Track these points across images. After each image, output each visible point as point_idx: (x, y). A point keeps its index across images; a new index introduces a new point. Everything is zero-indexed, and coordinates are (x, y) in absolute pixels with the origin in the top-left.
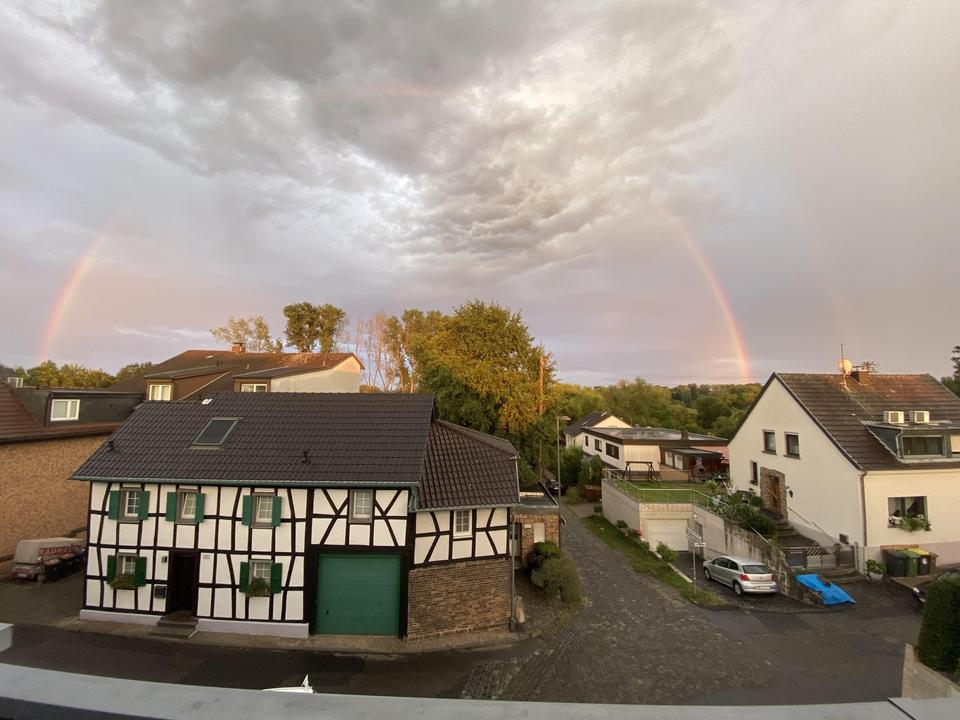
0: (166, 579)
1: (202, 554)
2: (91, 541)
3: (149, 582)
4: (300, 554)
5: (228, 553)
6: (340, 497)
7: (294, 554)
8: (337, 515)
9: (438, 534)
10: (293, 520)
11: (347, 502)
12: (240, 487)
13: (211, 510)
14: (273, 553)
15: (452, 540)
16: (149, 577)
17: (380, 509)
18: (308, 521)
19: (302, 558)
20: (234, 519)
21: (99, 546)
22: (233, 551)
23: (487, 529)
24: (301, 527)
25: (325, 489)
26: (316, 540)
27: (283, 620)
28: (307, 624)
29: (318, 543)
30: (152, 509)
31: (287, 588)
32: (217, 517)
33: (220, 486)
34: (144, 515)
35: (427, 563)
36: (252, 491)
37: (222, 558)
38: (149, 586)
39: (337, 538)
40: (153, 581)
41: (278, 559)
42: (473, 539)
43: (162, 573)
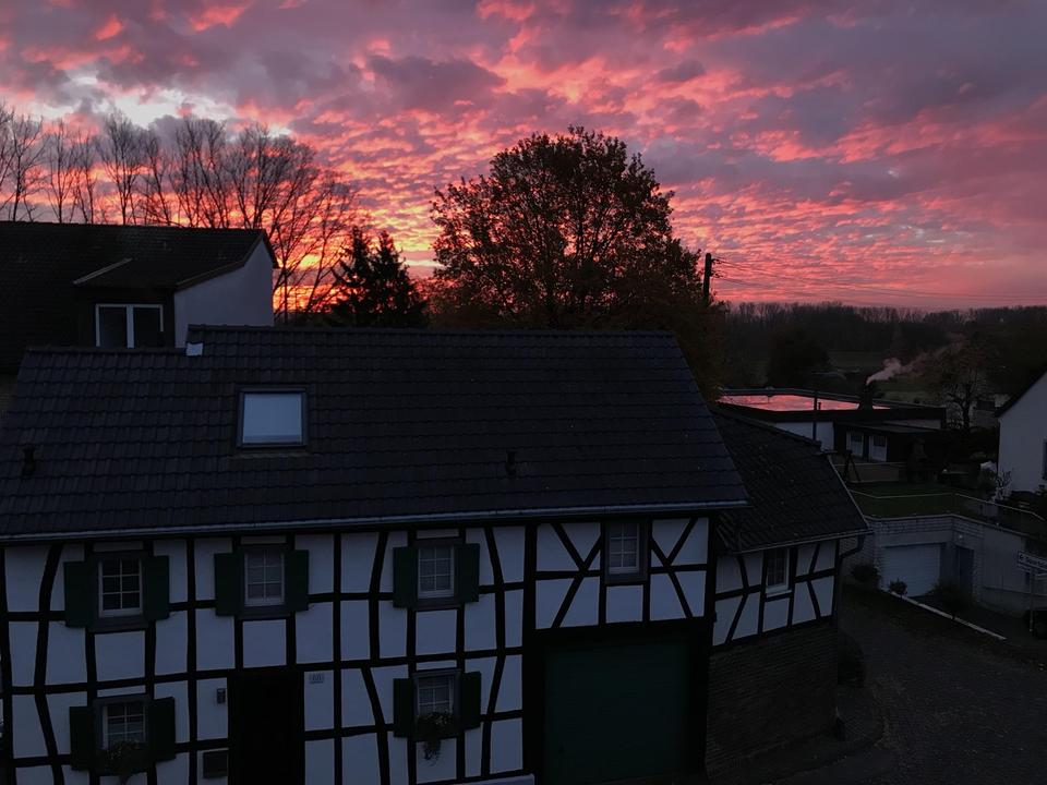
0: (225, 735)
1: (307, 675)
2: (16, 683)
3: (183, 748)
4: (514, 651)
5: (365, 666)
6: (585, 540)
7: (501, 652)
8: (583, 571)
9: (746, 591)
10: (500, 588)
11: (601, 546)
12: (384, 532)
13: (320, 581)
14: (461, 655)
15: (764, 599)
16: (183, 736)
17: (660, 555)
18: (528, 587)
19: (519, 658)
20: (374, 596)
21: (40, 690)
22: (376, 660)
23: (809, 578)
24: (514, 600)
25: (557, 523)
26: (544, 621)
27: (486, 774)
28: (532, 776)
29: (549, 625)
30: (178, 593)
31: (493, 716)
32: (337, 597)
33: (337, 534)
34: (160, 607)
35: (730, 643)
36: (412, 539)
37: (353, 678)
38: (184, 758)
39: (583, 614)
40: (193, 746)
41: (471, 666)
42: (791, 596)
43: (215, 723)
